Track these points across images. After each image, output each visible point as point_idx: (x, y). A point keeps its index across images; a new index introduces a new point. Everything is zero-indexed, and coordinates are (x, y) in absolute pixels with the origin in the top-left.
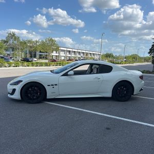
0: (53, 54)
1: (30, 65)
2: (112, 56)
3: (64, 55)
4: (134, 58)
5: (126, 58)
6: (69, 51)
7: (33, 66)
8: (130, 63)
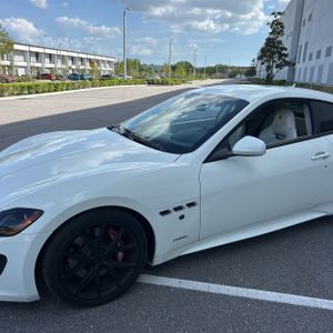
3: (25, 64)
6: (37, 54)
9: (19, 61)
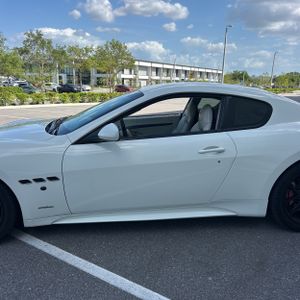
0: (123, 76)
1: (68, 99)
2: (247, 77)
3: (147, 77)
4: (293, 80)
5: (274, 80)
6: (157, 69)
7: (73, 101)
8: (284, 91)
9: (142, 75)
